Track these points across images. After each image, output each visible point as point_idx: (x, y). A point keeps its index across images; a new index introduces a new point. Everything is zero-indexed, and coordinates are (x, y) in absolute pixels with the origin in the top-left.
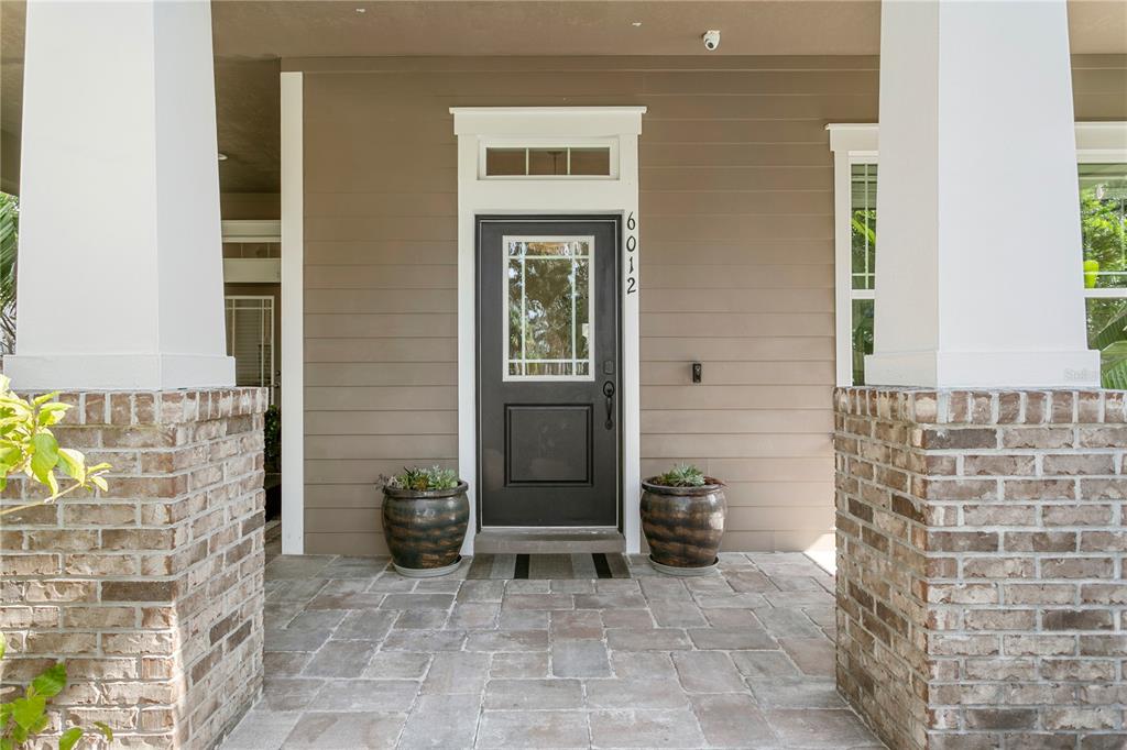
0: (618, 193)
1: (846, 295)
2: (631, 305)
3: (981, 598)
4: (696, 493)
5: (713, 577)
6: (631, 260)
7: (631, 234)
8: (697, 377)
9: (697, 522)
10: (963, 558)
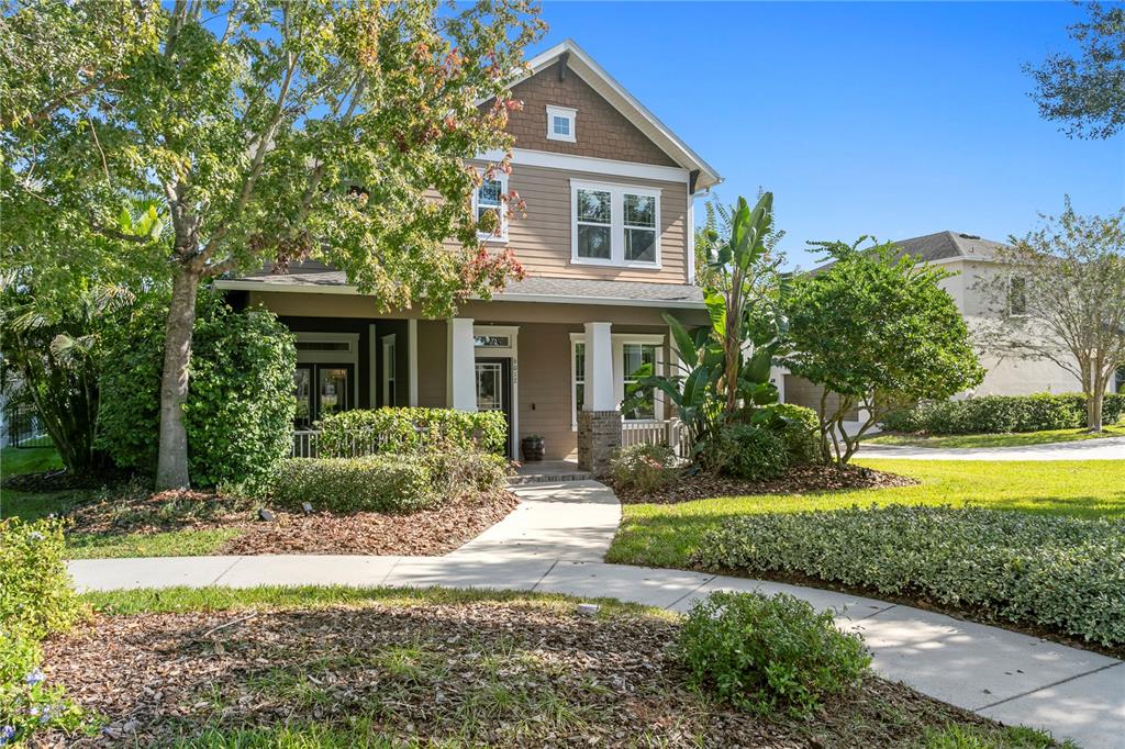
0: (512, 352)
1: (575, 382)
2: (515, 386)
3: (599, 442)
4: (538, 440)
5: (543, 462)
6: (515, 373)
7: (515, 365)
8: (534, 408)
9: (539, 448)
10: (597, 436)
